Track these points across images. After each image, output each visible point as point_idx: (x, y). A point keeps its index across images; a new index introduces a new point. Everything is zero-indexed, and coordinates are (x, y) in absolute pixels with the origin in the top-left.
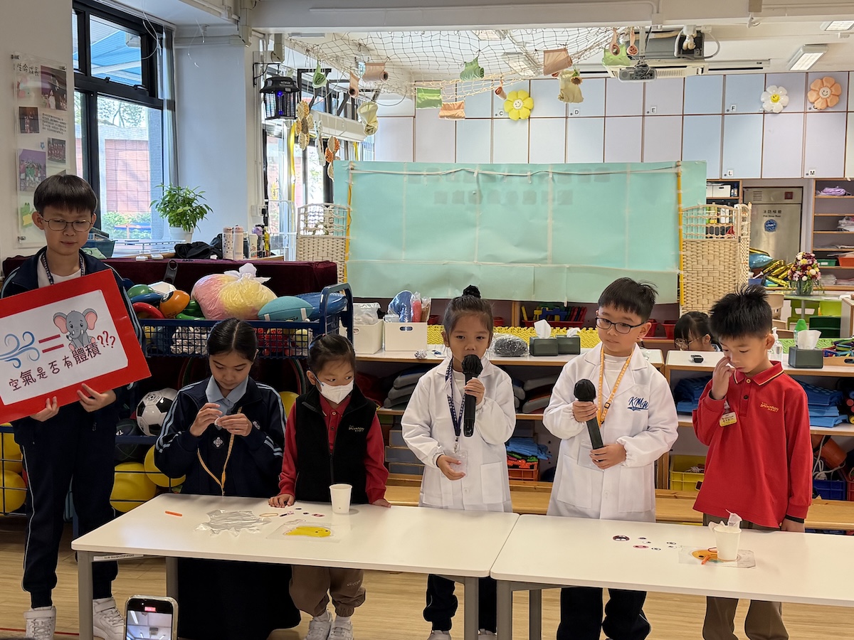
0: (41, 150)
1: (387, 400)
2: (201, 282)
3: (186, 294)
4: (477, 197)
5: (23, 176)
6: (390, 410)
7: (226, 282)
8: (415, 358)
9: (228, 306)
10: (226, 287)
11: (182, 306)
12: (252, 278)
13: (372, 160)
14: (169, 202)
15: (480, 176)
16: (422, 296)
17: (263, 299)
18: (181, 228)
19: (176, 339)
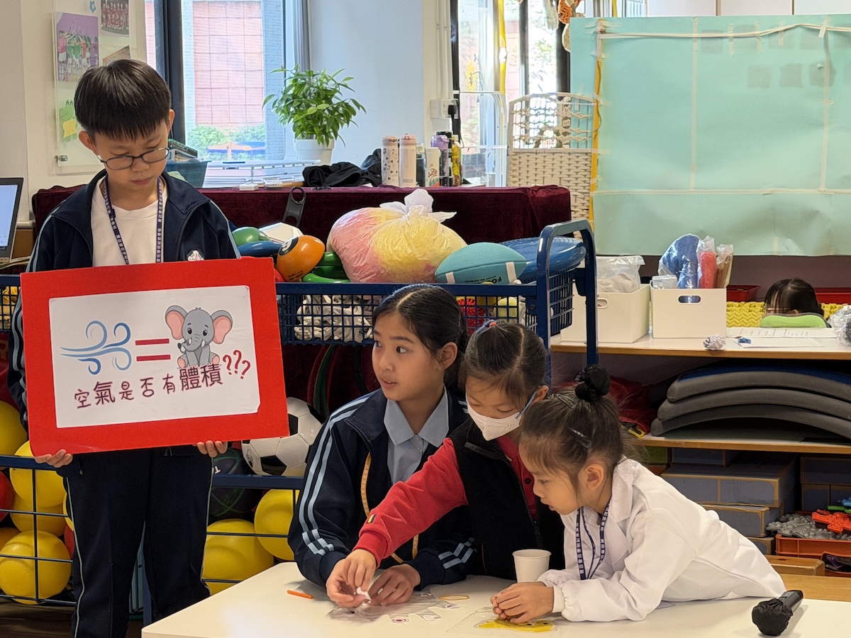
0: (90, 14)
1: (656, 422)
2: (344, 222)
3: (318, 241)
4: (825, 74)
5: (62, 57)
6: (662, 439)
7: (383, 221)
8: (704, 349)
9: (386, 260)
10: (381, 230)
11: (312, 261)
12: (425, 213)
13: (643, 16)
14: (294, 96)
15: (831, 37)
16: (717, 245)
17: (444, 248)
18: (314, 141)
19: (303, 315)
